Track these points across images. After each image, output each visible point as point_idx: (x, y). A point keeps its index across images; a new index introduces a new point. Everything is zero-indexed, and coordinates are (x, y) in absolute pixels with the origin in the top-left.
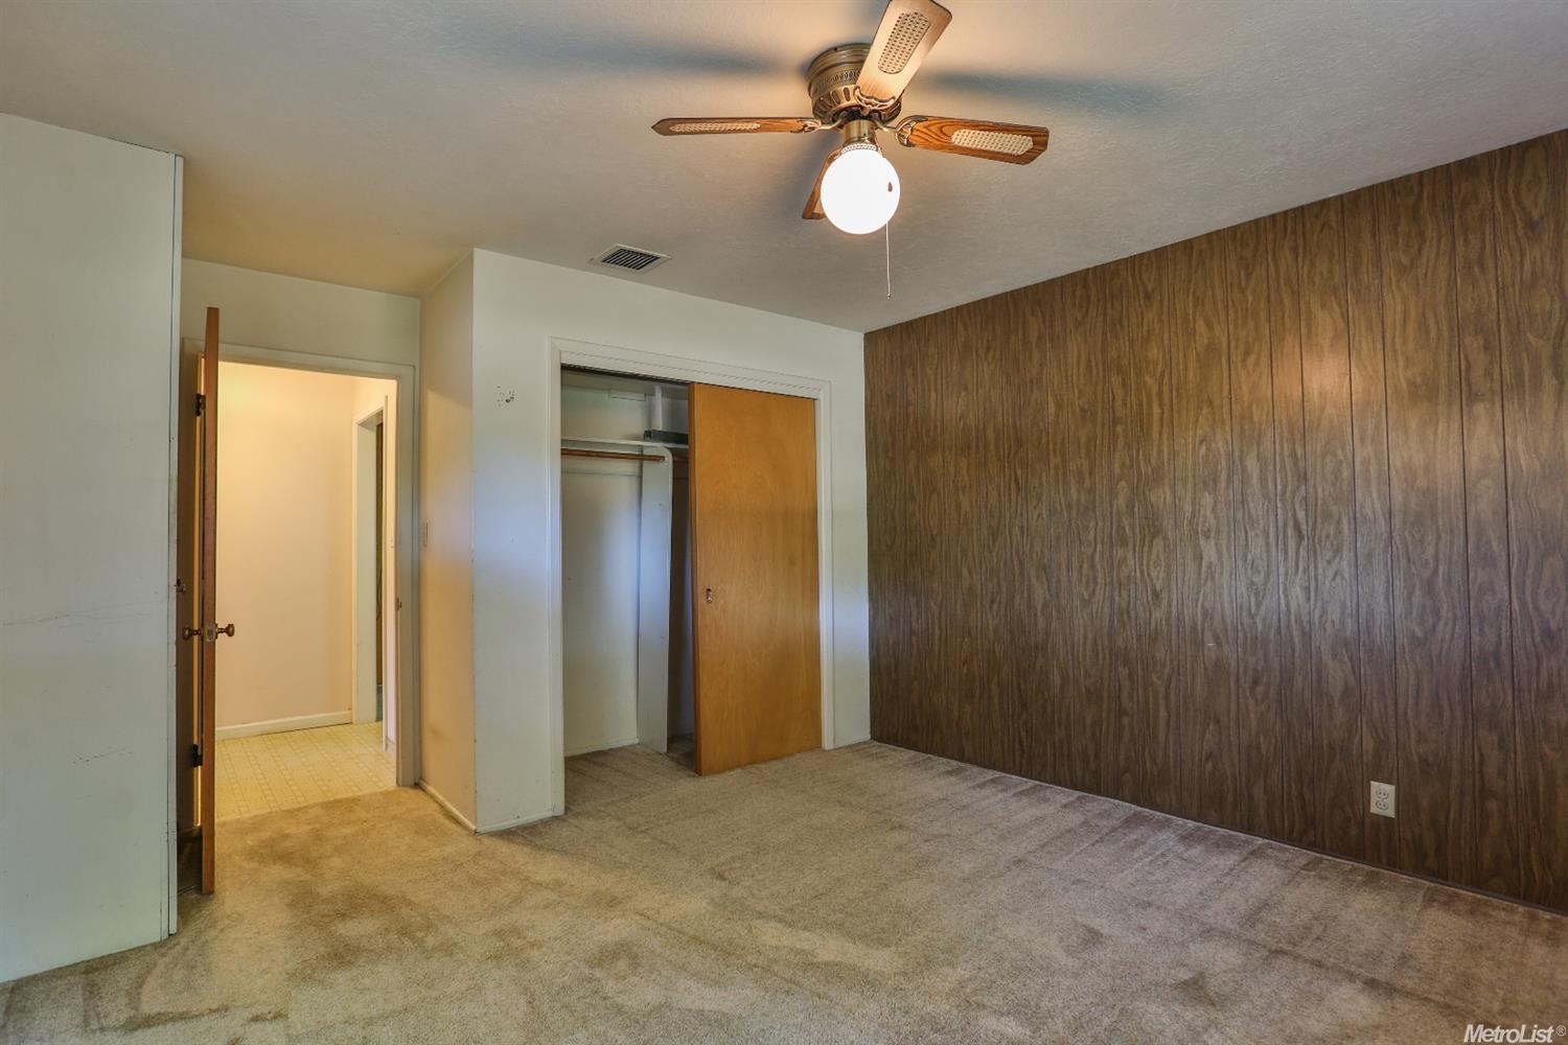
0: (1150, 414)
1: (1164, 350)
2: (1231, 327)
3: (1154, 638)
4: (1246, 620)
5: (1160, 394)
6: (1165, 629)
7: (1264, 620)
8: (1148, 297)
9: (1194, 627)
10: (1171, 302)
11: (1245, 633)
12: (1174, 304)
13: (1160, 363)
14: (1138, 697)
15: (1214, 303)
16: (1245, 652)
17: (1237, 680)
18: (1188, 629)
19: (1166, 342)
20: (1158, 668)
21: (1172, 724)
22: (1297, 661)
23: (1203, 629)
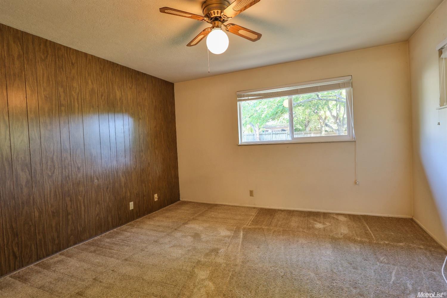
0: (74, 106)
1: (79, 86)
2: (98, 86)
3: (78, 184)
4: (105, 172)
5: (78, 99)
6: (82, 180)
7: (108, 170)
8: (73, 64)
9: (91, 177)
10: (81, 70)
11: (104, 175)
12: (82, 71)
13: (78, 89)
14: (74, 206)
15: (94, 77)
16: (104, 181)
17: (103, 190)
18: (89, 178)
19: (79, 83)
20: (80, 193)
21: (86, 210)
22: (116, 179)
23: (93, 177)
